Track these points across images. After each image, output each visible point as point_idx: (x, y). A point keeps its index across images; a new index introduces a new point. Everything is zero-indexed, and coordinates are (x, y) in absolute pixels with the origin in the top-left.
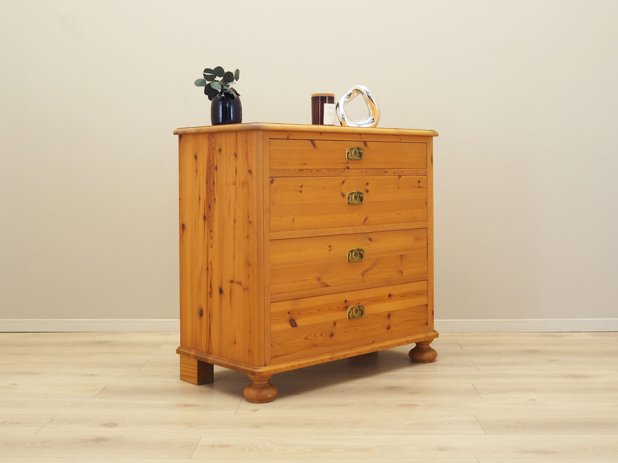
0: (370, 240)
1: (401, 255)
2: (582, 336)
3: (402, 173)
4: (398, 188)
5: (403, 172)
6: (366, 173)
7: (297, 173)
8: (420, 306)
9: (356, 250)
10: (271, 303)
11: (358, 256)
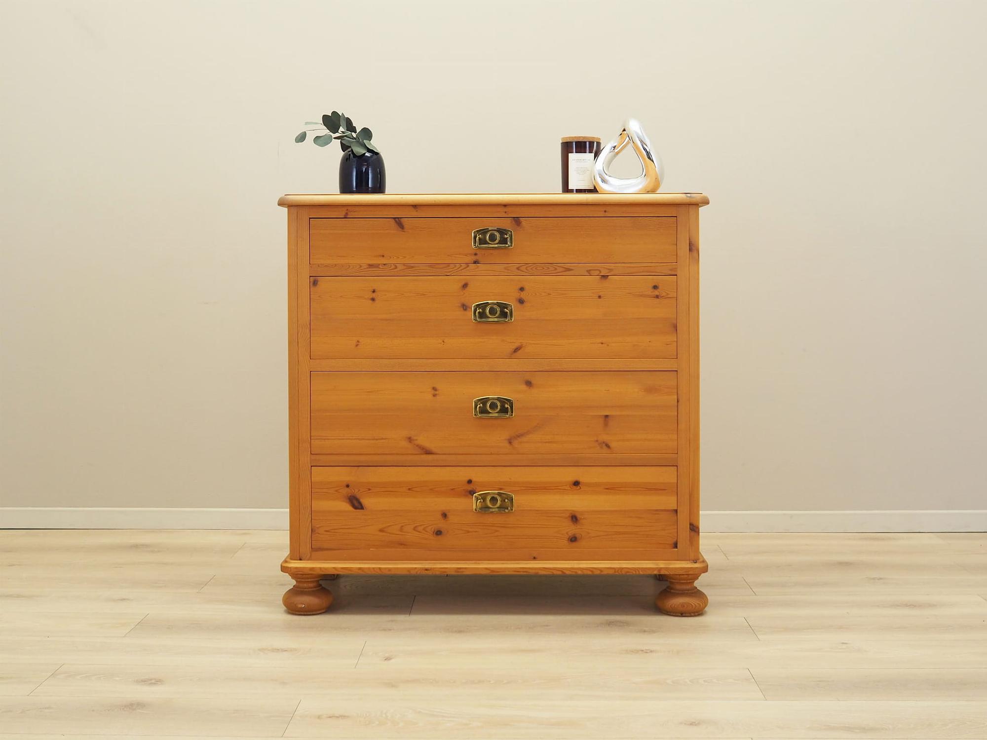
0: (529, 384)
1: (607, 416)
3: (609, 272)
4: (600, 297)
5: (611, 270)
6: (518, 271)
7: (366, 270)
8: (657, 510)
9: (493, 399)
10: (311, 466)
11: (498, 409)
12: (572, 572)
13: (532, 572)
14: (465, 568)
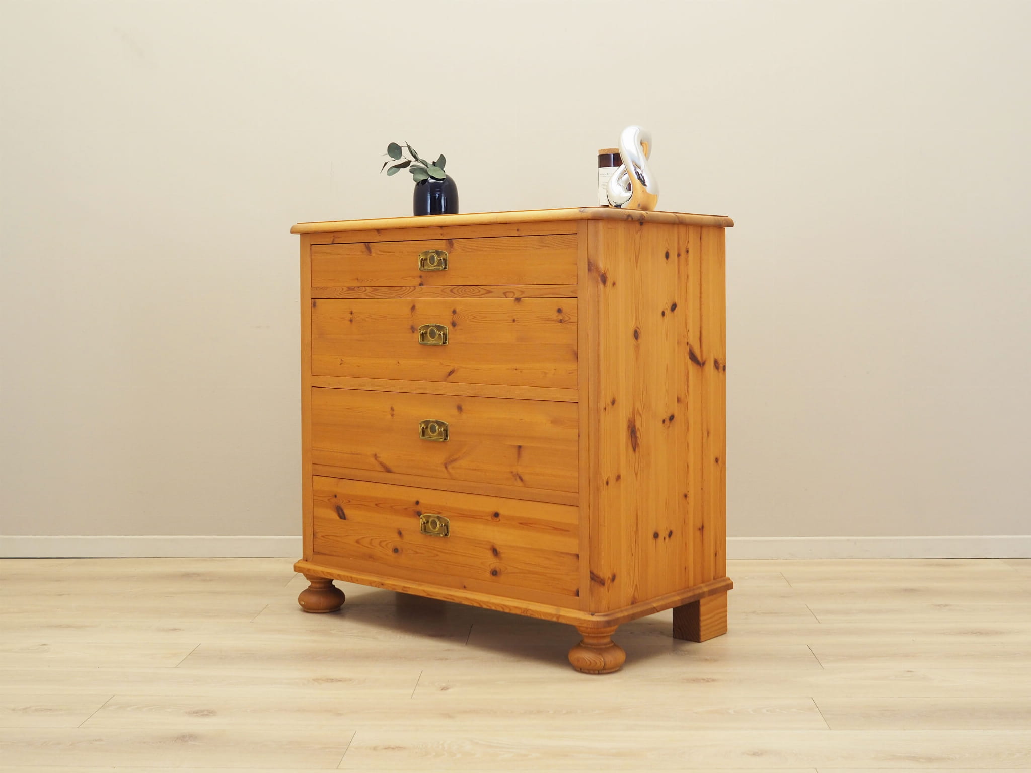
0: (460, 408)
1: (520, 447)
2: (991, 566)
3: (521, 295)
4: (514, 320)
5: (522, 292)
6: (451, 293)
7: (346, 293)
8: (562, 552)
9: (433, 422)
10: (313, 475)
11: (437, 433)
12: (488, 606)
13: (457, 601)
14: (409, 588)
